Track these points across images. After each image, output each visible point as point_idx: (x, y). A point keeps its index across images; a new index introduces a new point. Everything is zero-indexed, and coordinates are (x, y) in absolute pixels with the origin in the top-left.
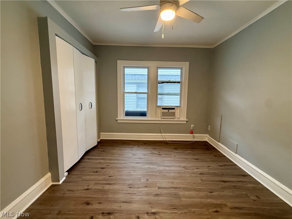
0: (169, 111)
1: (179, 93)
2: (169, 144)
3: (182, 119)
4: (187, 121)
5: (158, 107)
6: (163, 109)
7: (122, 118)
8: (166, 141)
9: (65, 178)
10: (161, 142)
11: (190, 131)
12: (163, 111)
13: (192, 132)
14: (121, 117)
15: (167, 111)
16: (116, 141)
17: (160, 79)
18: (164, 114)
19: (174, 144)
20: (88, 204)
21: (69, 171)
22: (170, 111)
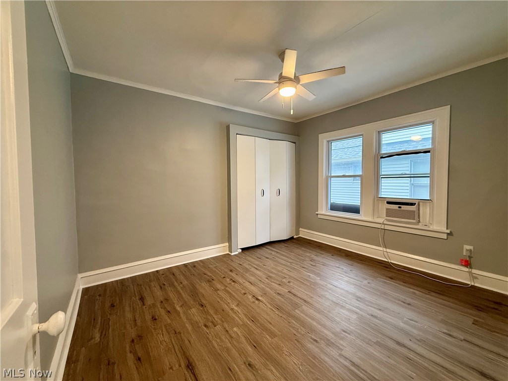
0: (400, 207)
1: (429, 172)
2: (392, 270)
3: (435, 227)
4: (448, 234)
5: (381, 200)
6: (388, 203)
7: (323, 213)
8: (388, 262)
9: (237, 253)
10: (379, 263)
11: (462, 260)
12: (387, 208)
13: (467, 264)
14: (324, 211)
15: (397, 208)
16: (312, 242)
17: (385, 150)
18: (389, 213)
19: (404, 274)
20: (231, 271)
21: (243, 249)
22: (404, 207)
